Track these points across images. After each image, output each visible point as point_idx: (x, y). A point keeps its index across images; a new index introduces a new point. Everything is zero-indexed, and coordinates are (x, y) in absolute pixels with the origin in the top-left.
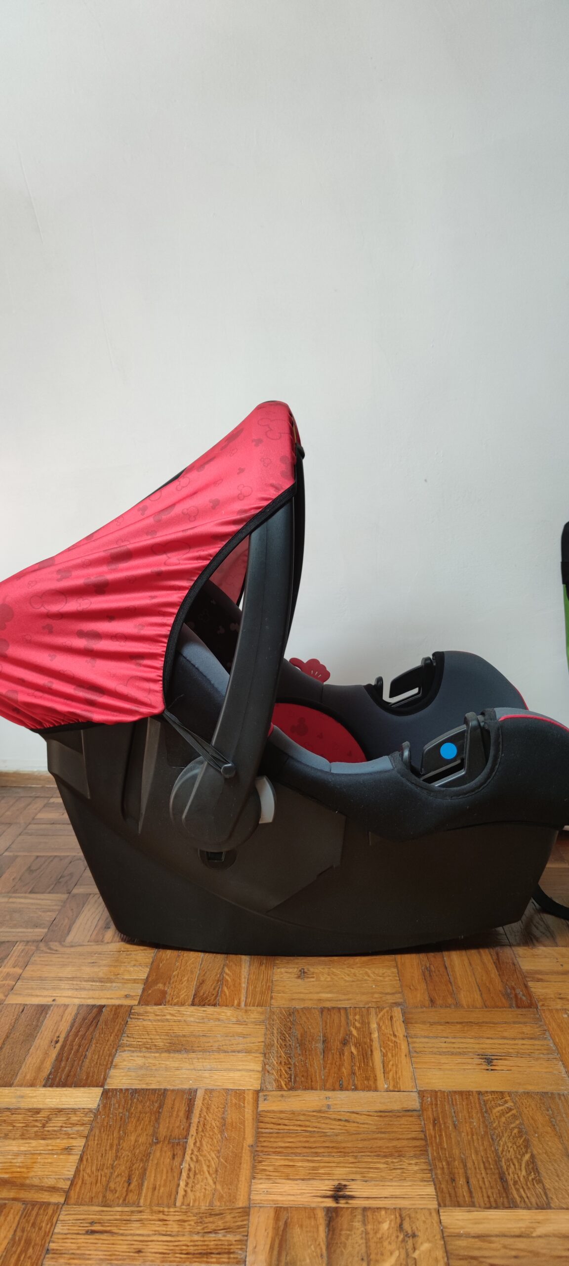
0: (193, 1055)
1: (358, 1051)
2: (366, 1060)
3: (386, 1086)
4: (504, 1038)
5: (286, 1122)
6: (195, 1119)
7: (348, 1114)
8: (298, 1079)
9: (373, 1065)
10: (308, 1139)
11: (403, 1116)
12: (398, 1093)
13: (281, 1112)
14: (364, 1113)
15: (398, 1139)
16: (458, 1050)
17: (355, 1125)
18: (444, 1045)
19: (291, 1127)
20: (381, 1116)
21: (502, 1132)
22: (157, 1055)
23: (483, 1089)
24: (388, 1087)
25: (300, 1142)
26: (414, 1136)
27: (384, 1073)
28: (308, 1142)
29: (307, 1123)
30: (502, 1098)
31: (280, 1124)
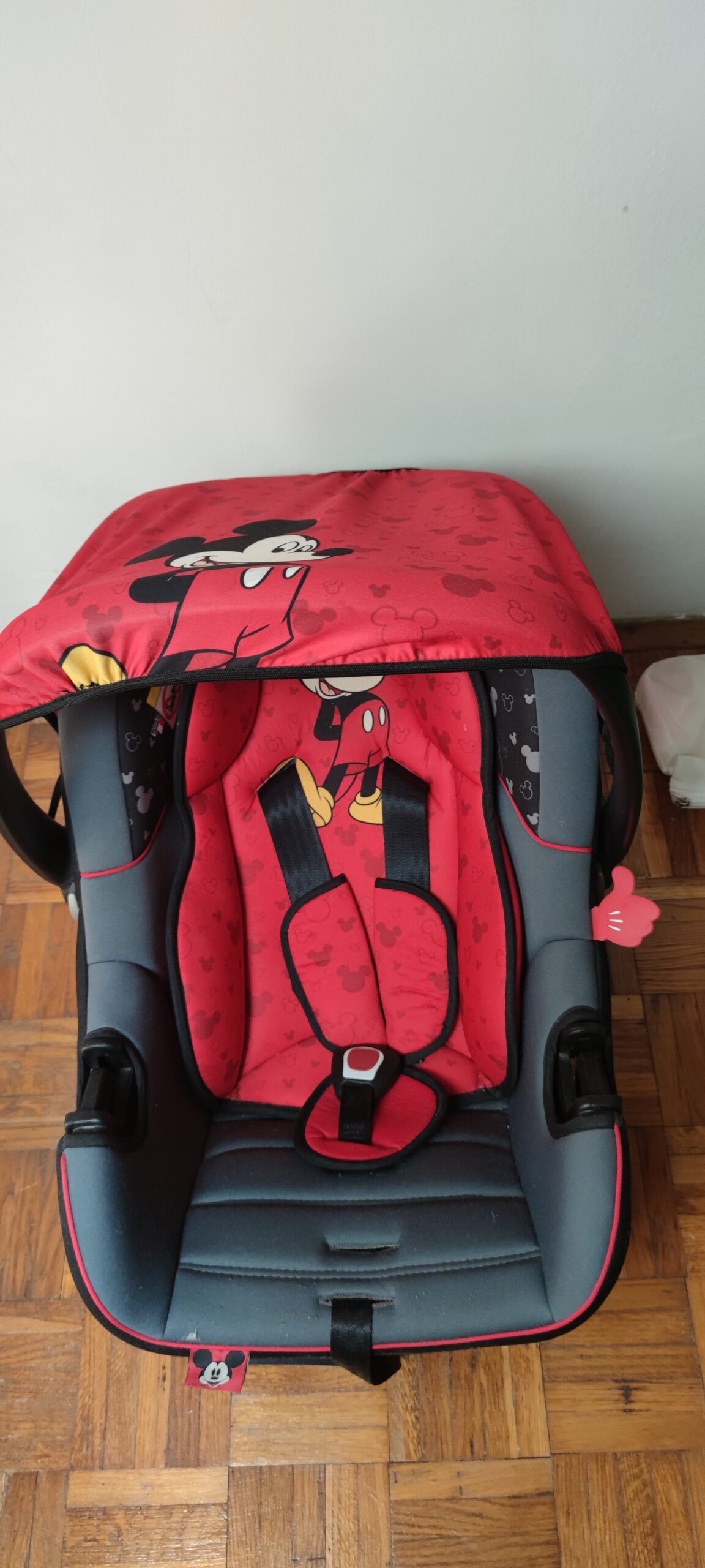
0: (312, 1398)
1: (488, 1381)
2: (496, 1398)
3: (519, 1449)
4: (646, 1345)
5: (420, 1521)
6: (329, 1520)
7: (481, 1503)
8: (428, 1439)
9: (505, 1409)
10: (443, 1550)
11: (538, 1504)
12: (532, 1461)
13: (415, 1503)
14: (497, 1501)
15: (532, 1545)
16: (595, 1373)
17: (489, 1522)
18: (579, 1362)
19: (426, 1531)
20: (512, 1506)
21: (635, 1527)
22: (275, 1399)
23: (619, 1450)
24: (520, 1453)
25: (437, 1555)
26: (547, 1538)
27: (516, 1423)
28: (442, 1554)
29: (442, 1523)
30: (638, 1466)
31: (413, 1526)
